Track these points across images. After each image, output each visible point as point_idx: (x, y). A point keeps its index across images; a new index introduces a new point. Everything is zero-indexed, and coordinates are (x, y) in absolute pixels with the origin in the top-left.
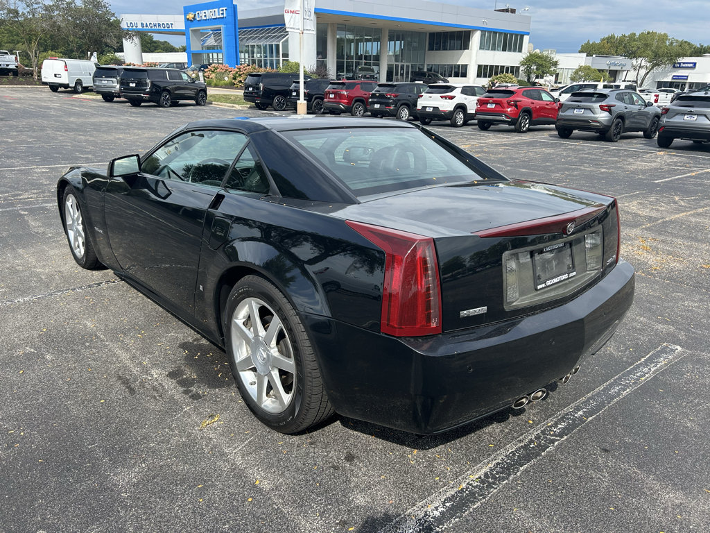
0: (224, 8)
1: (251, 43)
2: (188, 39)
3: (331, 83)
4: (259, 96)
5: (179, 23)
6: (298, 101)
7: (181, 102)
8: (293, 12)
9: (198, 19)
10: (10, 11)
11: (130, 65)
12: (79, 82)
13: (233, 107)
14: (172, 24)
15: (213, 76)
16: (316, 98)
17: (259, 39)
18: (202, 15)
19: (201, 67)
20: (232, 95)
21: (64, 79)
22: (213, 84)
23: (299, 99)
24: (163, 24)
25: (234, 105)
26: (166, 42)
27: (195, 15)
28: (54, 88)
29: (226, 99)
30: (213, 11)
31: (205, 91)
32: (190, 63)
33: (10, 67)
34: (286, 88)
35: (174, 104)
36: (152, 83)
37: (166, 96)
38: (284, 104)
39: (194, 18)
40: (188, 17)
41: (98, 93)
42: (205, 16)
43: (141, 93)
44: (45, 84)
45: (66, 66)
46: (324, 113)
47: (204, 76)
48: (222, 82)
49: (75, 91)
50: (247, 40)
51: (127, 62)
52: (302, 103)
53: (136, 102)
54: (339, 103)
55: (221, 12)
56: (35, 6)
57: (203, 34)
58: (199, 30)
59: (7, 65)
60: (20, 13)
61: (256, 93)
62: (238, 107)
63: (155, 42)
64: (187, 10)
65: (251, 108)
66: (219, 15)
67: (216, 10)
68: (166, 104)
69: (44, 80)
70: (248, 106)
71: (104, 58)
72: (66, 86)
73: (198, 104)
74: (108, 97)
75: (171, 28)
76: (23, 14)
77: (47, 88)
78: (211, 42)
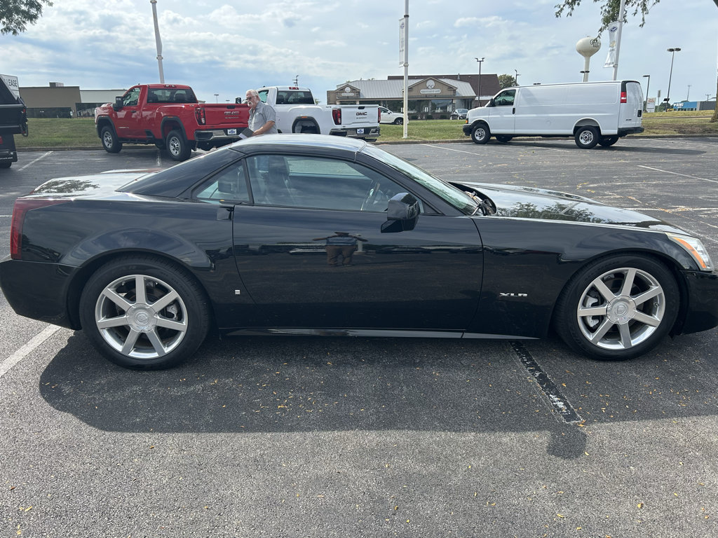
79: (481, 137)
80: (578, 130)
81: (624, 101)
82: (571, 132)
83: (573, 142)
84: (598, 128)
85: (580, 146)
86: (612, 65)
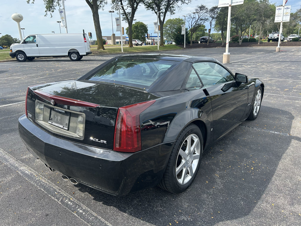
79: (22, 58)
80: (70, 53)
81: (85, 42)
82: (67, 54)
83: (69, 59)
84: (78, 53)
85: (72, 60)
86: (65, 27)
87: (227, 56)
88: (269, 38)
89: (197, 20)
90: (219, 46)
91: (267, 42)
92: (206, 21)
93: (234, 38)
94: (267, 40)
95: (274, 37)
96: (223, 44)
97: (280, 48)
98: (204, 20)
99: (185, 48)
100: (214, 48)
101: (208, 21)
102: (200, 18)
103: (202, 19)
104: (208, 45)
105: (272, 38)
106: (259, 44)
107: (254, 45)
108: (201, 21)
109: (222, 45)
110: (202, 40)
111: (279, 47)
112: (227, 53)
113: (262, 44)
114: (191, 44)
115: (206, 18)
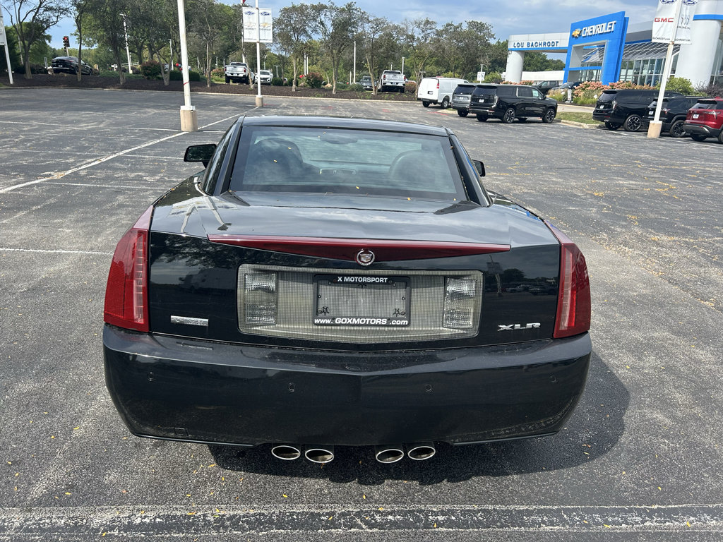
0: (613, 22)
1: (637, 58)
2: (569, 56)
3: (699, 102)
4: (609, 115)
5: (563, 40)
6: (651, 122)
7: (529, 119)
8: (664, 20)
9: (583, 35)
10: (408, 37)
11: (507, 83)
12: (446, 99)
13: (580, 125)
14: (557, 42)
15: (582, 94)
16: (677, 119)
17: (647, 54)
18: (588, 31)
19: (574, 85)
20: (583, 114)
21: (434, 97)
22: (579, 103)
23: (653, 119)
24: (549, 42)
25: (582, 124)
26: (559, 61)
27: (581, 32)
28: (426, 103)
29: (578, 117)
30: (600, 25)
31: (555, 108)
32: (565, 81)
33: (399, 85)
34: (645, 106)
35: (523, 121)
36: (499, 99)
37: (511, 112)
38: (639, 124)
39: (579, 35)
40: (573, 34)
41: (455, 108)
42: (592, 32)
43: (487, 109)
44: (419, 100)
45: (438, 84)
46: (684, 136)
47: (573, 94)
48: (590, 100)
49: (442, 107)
50: (634, 55)
51: (506, 81)
52: (656, 125)
53: (482, 118)
54: (704, 125)
55: (609, 26)
56: (429, 31)
57: (586, 50)
58: (583, 46)
59: (397, 83)
60: (416, 38)
61: (607, 112)
62: (585, 126)
63: (547, 61)
64: (574, 27)
65: (600, 127)
66: (606, 29)
67: (604, 25)
68: (509, 120)
69: (419, 97)
70: (598, 125)
71: (490, 77)
72: (435, 102)
73: (544, 121)
74: (463, 113)
75: (555, 46)
76: (418, 39)
77: (420, 104)
78: (595, 58)
87: (190, 115)
88: (228, 75)
89: (38, 9)
90: (114, 87)
91: (224, 83)
92: (62, 16)
93: (149, 67)
94: (224, 78)
95: (238, 74)
96: (121, 79)
97: (262, 99)
98: (55, 10)
99: (11, 85)
100: (99, 90)
101: (69, 15)
102: (44, 4)
103: (50, 9)
104: (79, 79)
105: (234, 75)
106: (208, 86)
107: (198, 88)
108: (47, 13)
109: (122, 83)
110: (60, 67)
111: (259, 96)
112: (187, 107)
113: (214, 87)
114: (29, 75)
115: (63, 5)
